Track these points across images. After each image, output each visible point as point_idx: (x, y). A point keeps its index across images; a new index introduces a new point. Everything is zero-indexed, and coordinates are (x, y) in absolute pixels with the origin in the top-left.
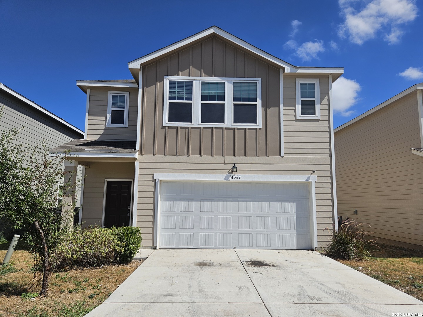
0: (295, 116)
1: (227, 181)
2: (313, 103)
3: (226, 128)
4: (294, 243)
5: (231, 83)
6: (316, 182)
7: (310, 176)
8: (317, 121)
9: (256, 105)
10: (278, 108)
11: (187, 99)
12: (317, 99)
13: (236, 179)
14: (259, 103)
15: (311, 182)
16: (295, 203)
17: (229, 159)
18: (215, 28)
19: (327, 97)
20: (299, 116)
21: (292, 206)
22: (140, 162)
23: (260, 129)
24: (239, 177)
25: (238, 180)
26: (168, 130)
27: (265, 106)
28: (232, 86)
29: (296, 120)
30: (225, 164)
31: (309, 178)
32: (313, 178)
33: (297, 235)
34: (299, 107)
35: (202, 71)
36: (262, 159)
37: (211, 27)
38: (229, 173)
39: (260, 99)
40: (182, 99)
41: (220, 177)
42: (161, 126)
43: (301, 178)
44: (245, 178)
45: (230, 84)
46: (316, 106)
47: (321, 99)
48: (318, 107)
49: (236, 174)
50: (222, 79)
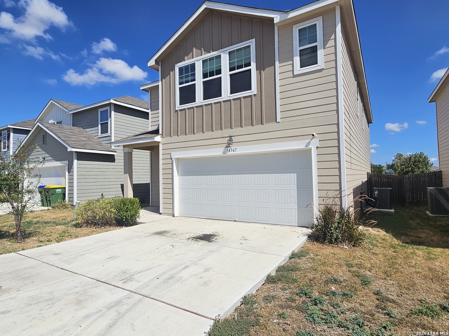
0: (293, 71)
1: (225, 155)
2: (314, 50)
3: (224, 101)
4: (294, 219)
5: (226, 53)
6: (317, 147)
7: (310, 141)
8: (321, 70)
9: (250, 70)
10: (273, 67)
11: (192, 81)
12: (319, 43)
13: (233, 152)
14: (253, 67)
15: (311, 148)
16: (296, 174)
17: (227, 132)
18: (207, 3)
19: (333, 37)
20: (298, 70)
21: (293, 177)
22: (162, 144)
23: (255, 95)
24: (235, 150)
25: (235, 152)
26: (179, 112)
27: (260, 68)
28: (228, 56)
29: (294, 76)
30: (223, 138)
31: (309, 143)
32: (314, 144)
33: (298, 211)
34: (297, 60)
35: (202, 49)
36: (258, 128)
37: (203, 3)
38: (227, 147)
39: (254, 62)
40: (188, 82)
41: (218, 152)
42: (174, 111)
43: (298, 145)
44: (239, 150)
45: (225, 55)
46: (318, 52)
47: (325, 43)
48: (321, 53)
49: (233, 147)
50: (218, 52)
